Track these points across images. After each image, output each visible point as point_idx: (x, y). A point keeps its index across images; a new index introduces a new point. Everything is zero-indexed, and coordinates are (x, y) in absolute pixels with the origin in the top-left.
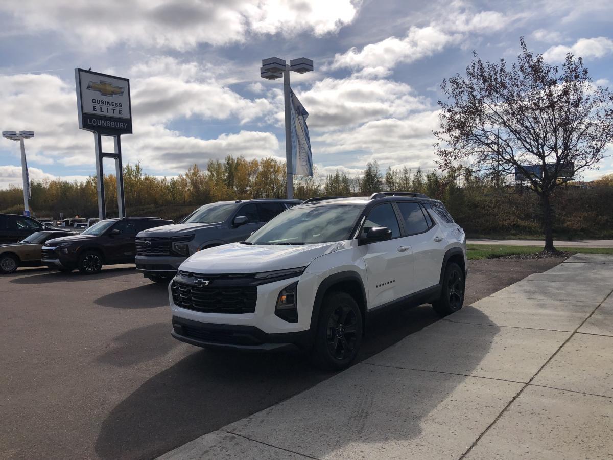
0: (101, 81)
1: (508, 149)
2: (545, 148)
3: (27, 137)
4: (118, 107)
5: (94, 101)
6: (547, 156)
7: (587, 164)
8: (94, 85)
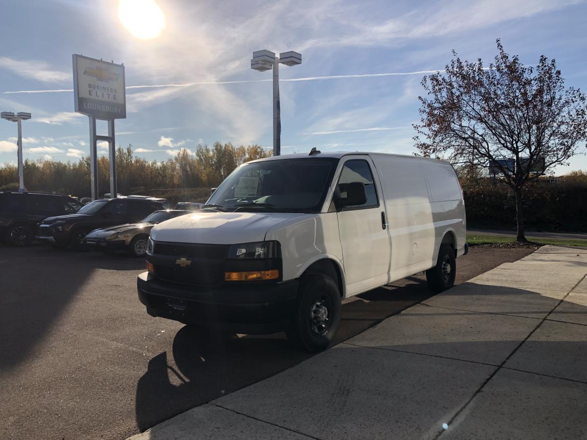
0: (97, 67)
1: (484, 144)
2: (519, 144)
3: (24, 119)
4: (113, 92)
5: (90, 86)
6: (521, 151)
7: (559, 160)
8: (90, 71)
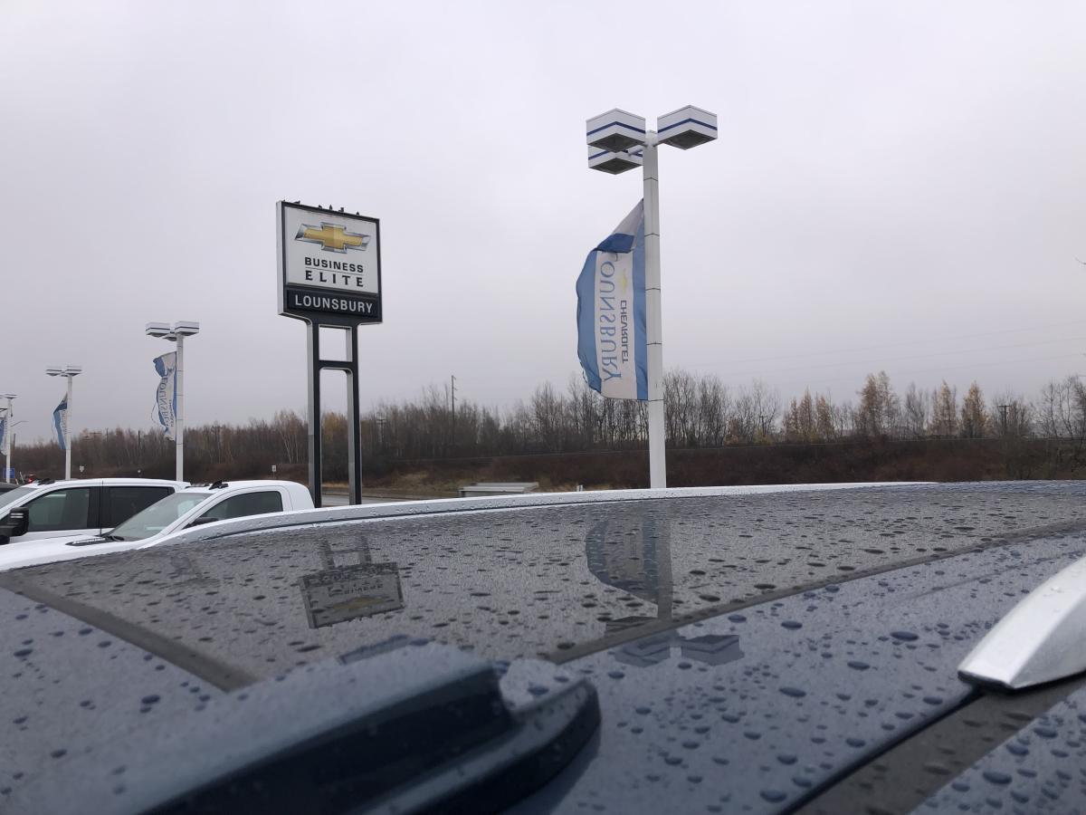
0: (324, 223)
3: (186, 334)
4: (356, 272)
5: (308, 261)
8: (309, 232)
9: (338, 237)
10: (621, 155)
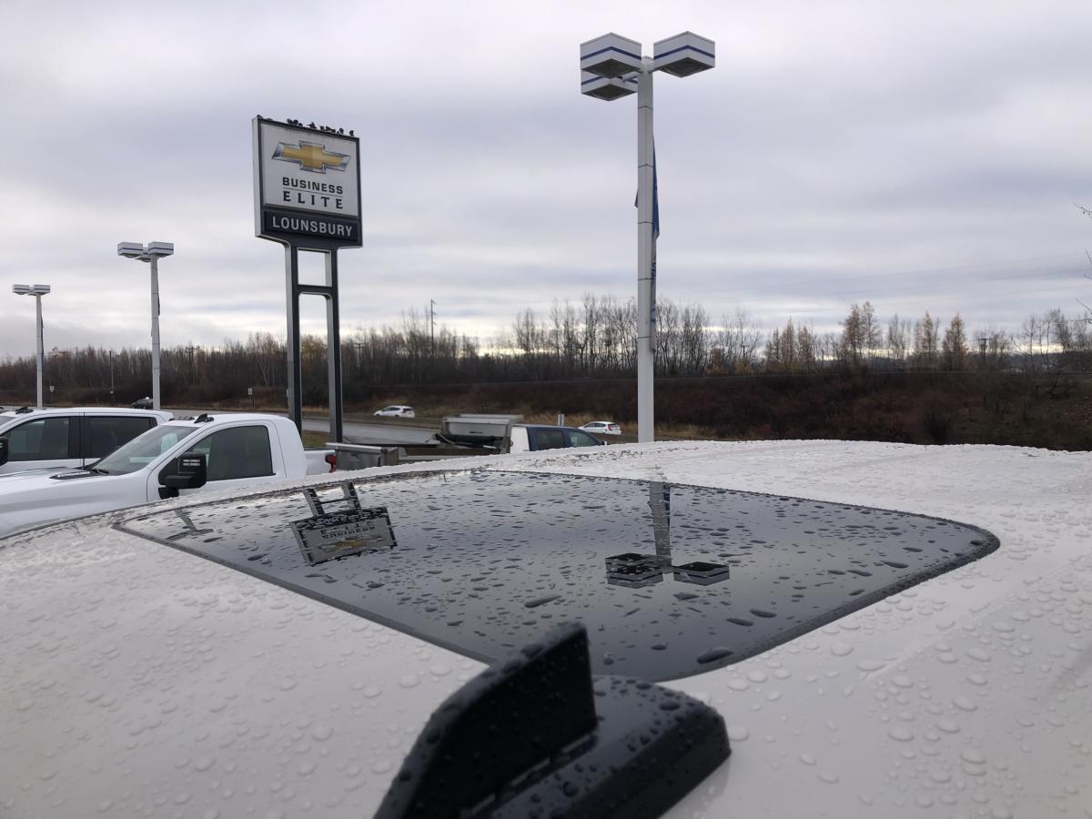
0: (302, 142)
3: (161, 255)
4: (335, 193)
5: (286, 181)
8: (287, 151)
9: (317, 156)
10: (616, 82)
